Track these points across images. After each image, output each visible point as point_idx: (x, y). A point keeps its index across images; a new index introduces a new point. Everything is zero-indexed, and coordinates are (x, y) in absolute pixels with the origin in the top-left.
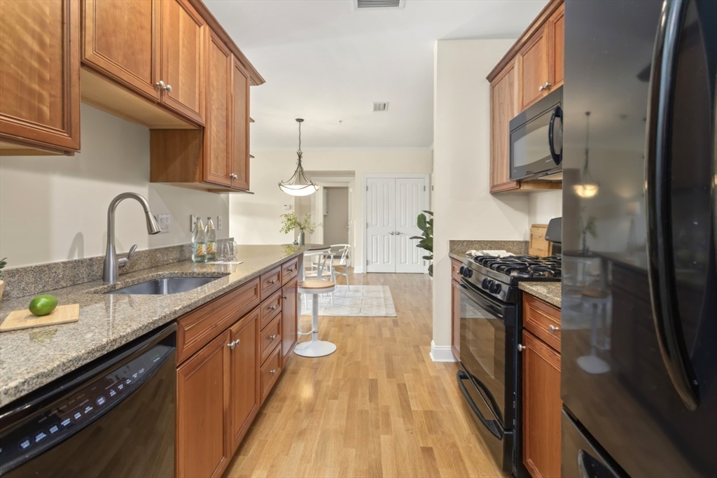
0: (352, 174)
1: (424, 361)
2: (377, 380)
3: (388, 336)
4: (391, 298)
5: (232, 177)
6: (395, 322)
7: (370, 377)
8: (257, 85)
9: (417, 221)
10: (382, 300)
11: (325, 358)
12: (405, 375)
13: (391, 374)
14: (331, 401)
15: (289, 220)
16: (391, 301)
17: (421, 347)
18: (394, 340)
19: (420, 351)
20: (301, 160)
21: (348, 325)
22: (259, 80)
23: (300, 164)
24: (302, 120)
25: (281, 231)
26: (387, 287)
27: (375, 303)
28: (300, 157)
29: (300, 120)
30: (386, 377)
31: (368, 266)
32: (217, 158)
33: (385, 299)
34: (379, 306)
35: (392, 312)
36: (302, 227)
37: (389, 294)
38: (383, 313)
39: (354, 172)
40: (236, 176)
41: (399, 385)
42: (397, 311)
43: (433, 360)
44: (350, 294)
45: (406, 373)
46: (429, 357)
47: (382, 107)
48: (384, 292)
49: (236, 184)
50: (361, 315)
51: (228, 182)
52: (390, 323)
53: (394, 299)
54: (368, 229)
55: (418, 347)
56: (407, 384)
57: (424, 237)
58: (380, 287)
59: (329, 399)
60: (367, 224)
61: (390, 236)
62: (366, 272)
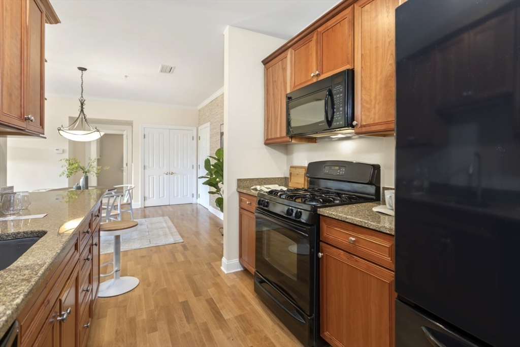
0: (130, 124)
1: (219, 275)
2: (187, 301)
3: (183, 260)
4: (174, 227)
6: (184, 247)
7: (180, 301)
8: (51, 23)
10: (167, 229)
11: (130, 293)
12: (208, 290)
13: (197, 293)
14: (152, 334)
15: (70, 164)
16: (174, 230)
17: (212, 264)
18: (189, 262)
19: (212, 268)
20: (84, 107)
21: (143, 257)
23: (82, 111)
24: (85, 69)
25: (60, 176)
26: (167, 218)
27: (161, 233)
28: (82, 104)
29: (83, 69)
30: (194, 296)
31: (146, 201)
33: (169, 228)
34: (165, 235)
35: (179, 239)
36: (86, 170)
37: (170, 224)
38: (171, 240)
39: (132, 121)
40: (33, 118)
41: (207, 301)
42: (182, 237)
43: (226, 272)
45: (209, 288)
46: (221, 270)
47: (168, 69)
48: (165, 221)
50: (152, 245)
52: (180, 248)
53: (176, 227)
54: (145, 170)
55: (210, 264)
56: (213, 298)
58: (161, 219)
59: (148, 333)
60: (144, 166)
61: (165, 176)
62: (143, 207)
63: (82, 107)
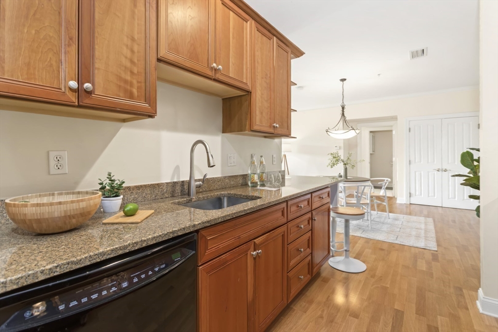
0: (395, 118)
1: (467, 309)
2: (403, 312)
3: (424, 269)
4: (434, 231)
5: (274, 127)
6: (435, 256)
7: (396, 307)
8: (299, 57)
9: (460, 159)
10: (423, 232)
11: (354, 275)
12: (438, 316)
13: (421, 311)
14: (352, 318)
15: (334, 157)
16: (433, 234)
17: (464, 291)
18: (431, 275)
19: (462, 295)
20: (345, 110)
21: (382, 250)
22: (298, 53)
23: (343, 114)
24: (345, 80)
25: (328, 166)
26: (430, 220)
27: (414, 233)
28: (343, 108)
29: (343, 80)
30: (415, 312)
31: (411, 198)
32: (262, 113)
33: (426, 231)
34: (418, 237)
35: (433, 246)
36: (345, 163)
37: (431, 227)
38: (421, 244)
39: (397, 116)
40: (277, 125)
41: (429, 327)
42: (439, 245)
43: (481, 311)
44: (389, 221)
45: (441, 315)
46: (475, 305)
47: (420, 53)
48: (426, 224)
49: (279, 131)
50: (396, 242)
51: (272, 130)
52: (428, 256)
53: (437, 232)
54: (411, 165)
55: (461, 290)
56: (440, 329)
57: (471, 175)
58: (422, 219)
59: (350, 315)
60: (410, 161)
61: (436, 172)
62: (408, 203)
63: (343, 111)
